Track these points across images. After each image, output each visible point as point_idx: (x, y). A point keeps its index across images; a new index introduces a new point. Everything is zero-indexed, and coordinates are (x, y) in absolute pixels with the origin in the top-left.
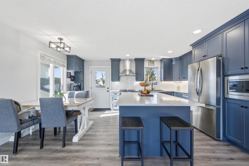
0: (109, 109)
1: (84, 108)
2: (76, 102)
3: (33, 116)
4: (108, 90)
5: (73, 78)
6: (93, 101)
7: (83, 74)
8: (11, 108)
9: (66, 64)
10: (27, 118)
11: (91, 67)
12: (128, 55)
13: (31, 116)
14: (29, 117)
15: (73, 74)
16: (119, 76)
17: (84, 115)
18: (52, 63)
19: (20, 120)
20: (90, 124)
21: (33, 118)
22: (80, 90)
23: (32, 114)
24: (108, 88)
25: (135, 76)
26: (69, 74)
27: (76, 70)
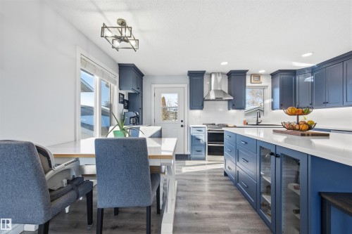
3: (74, 179)
4: (183, 124)
5: (126, 104)
9: (117, 80)
10: (64, 183)
11: (153, 86)
12: (224, 63)
13: (71, 178)
14: (69, 182)
15: (126, 98)
16: (203, 101)
19: (51, 191)
21: (75, 182)
23: (74, 173)
24: (182, 121)
25: (229, 101)
26: (121, 96)
27: (133, 89)
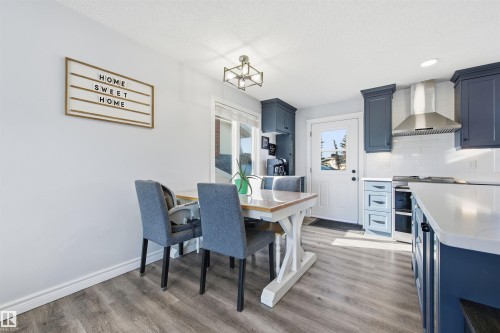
0: (358, 227)
1: (290, 218)
2: (276, 200)
3: (194, 220)
4: (355, 175)
5: (274, 150)
6: (314, 201)
7: (294, 139)
8: (157, 199)
9: (259, 121)
10: (185, 221)
13: (191, 219)
14: (189, 221)
15: (272, 141)
16: (391, 137)
17: (292, 237)
18: (235, 120)
19: (173, 224)
20: (305, 261)
21: (194, 223)
22: (287, 174)
23: (192, 214)
24: (354, 171)
25: (456, 131)
26: (265, 140)
27: (277, 130)
